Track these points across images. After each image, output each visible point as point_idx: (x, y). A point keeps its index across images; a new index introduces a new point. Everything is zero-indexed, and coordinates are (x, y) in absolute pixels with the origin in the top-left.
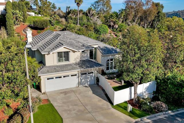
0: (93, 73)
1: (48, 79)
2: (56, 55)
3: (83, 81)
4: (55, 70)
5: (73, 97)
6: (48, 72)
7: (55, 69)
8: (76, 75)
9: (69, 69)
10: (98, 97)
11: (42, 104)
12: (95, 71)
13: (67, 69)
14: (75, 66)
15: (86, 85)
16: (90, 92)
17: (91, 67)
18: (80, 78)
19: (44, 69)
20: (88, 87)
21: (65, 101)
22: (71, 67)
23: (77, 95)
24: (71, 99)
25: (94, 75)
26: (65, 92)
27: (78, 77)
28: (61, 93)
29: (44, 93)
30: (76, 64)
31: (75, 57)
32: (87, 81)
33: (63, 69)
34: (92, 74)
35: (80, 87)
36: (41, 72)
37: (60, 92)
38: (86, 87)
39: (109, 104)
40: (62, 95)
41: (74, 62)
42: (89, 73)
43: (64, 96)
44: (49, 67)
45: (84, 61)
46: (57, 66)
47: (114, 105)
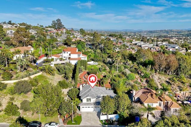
1: (83, 107)
2: (86, 99)
3: (95, 110)
4: (85, 105)
11: (78, 115)
13: (89, 105)
16: (96, 114)
17: (98, 105)
18: (94, 108)
19: (82, 104)
20: (97, 112)
21: (86, 116)
22: (91, 104)
23: (91, 115)
24: (88, 116)
25: (100, 108)
26: (88, 113)
29: (81, 112)
30: (93, 103)
32: (97, 110)
35: (94, 112)
36: (80, 105)
37: (86, 112)
42: (98, 107)
44: (84, 103)
45: (97, 102)
46: (86, 103)
47: (100, 120)
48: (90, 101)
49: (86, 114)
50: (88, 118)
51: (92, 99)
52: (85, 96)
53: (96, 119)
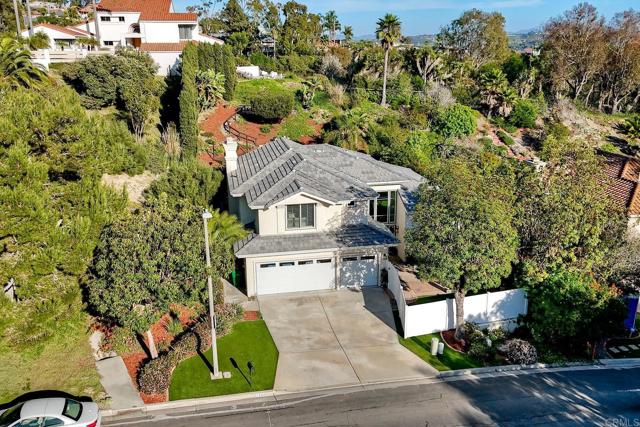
0: (373, 258)
1: (262, 266)
2: (283, 212)
3: (347, 275)
4: (278, 247)
5: (316, 312)
6: (263, 250)
7: (280, 244)
8: (329, 261)
9: (311, 245)
10: (374, 317)
11: (243, 320)
12: (378, 253)
13: (306, 245)
14: (327, 239)
15: (356, 286)
16: (358, 304)
17: (366, 244)
18: (338, 268)
19: (255, 243)
20: (357, 291)
21: (295, 318)
22: (318, 241)
23: (327, 309)
24: (310, 316)
25: (375, 262)
26: (301, 300)
27: (336, 266)
28: (291, 300)
29: (253, 298)
30: (331, 234)
31: (330, 217)
32: (359, 278)
33: (296, 246)
34: (371, 260)
35: (338, 289)
36: (248, 249)
37: (289, 297)
38: (354, 290)
39: (395, 333)
40: (292, 304)
41: (327, 229)
42: (363, 258)
43: (296, 307)
44: (268, 238)
45: (354, 226)
46: (285, 238)
47: (406, 337)
48: (311, 222)
49: (293, 306)
50: (315, 329)
51: (320, 210)
52: (274, 190)
53: (374, 332)
